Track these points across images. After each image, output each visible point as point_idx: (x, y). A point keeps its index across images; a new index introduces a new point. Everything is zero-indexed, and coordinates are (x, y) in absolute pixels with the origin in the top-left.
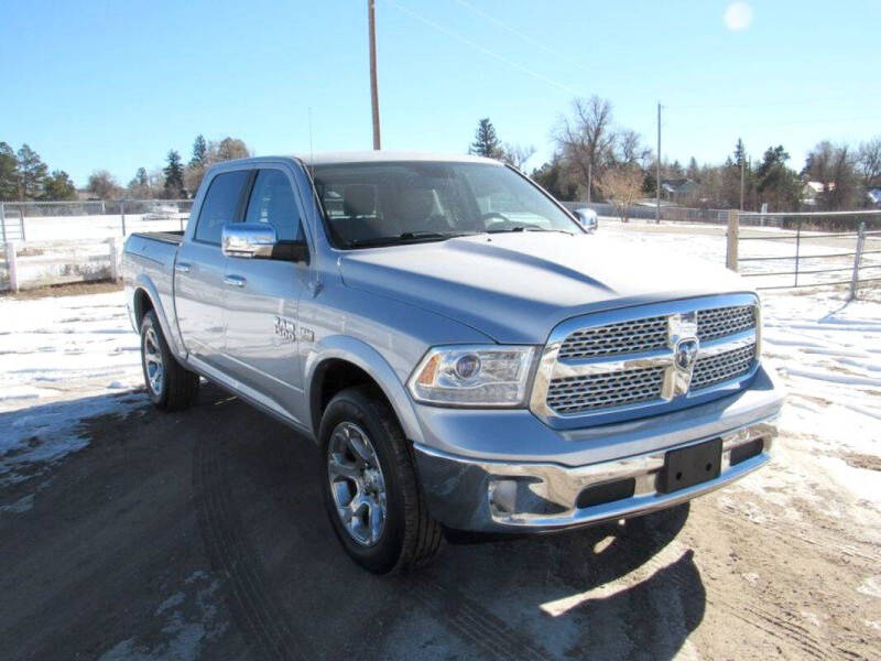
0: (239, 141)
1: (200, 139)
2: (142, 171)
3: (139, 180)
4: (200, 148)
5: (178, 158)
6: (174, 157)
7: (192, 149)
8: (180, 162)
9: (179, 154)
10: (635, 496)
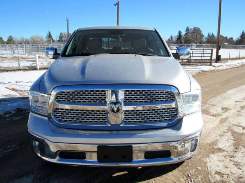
0: (199, 28)
1: (188, 27)
2: (172, 36)
3: (170, 39)
4: (188, 30)
5: (181, 33)
6: (180, 33)
7: (185, 30)
8: (181, 34)
9: (181, 32)
10: (86, 160)
